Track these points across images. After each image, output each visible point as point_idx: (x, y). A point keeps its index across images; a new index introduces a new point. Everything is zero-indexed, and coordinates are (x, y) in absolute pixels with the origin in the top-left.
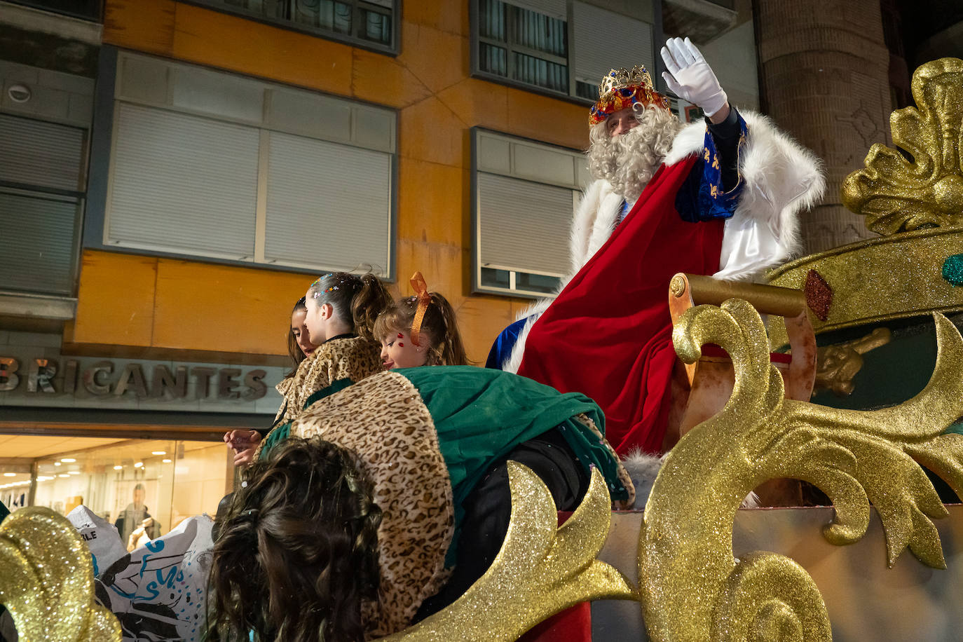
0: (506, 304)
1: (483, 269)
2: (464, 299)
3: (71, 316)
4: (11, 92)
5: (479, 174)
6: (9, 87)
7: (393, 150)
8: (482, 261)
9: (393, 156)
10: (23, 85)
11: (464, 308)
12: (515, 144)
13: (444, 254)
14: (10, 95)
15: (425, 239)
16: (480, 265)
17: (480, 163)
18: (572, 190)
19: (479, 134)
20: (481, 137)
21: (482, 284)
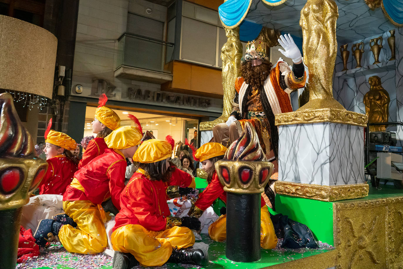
3: (171, 80)
4: (147, 10)
6: (146, 9)
10: (150, 8)
14: (146, 11)
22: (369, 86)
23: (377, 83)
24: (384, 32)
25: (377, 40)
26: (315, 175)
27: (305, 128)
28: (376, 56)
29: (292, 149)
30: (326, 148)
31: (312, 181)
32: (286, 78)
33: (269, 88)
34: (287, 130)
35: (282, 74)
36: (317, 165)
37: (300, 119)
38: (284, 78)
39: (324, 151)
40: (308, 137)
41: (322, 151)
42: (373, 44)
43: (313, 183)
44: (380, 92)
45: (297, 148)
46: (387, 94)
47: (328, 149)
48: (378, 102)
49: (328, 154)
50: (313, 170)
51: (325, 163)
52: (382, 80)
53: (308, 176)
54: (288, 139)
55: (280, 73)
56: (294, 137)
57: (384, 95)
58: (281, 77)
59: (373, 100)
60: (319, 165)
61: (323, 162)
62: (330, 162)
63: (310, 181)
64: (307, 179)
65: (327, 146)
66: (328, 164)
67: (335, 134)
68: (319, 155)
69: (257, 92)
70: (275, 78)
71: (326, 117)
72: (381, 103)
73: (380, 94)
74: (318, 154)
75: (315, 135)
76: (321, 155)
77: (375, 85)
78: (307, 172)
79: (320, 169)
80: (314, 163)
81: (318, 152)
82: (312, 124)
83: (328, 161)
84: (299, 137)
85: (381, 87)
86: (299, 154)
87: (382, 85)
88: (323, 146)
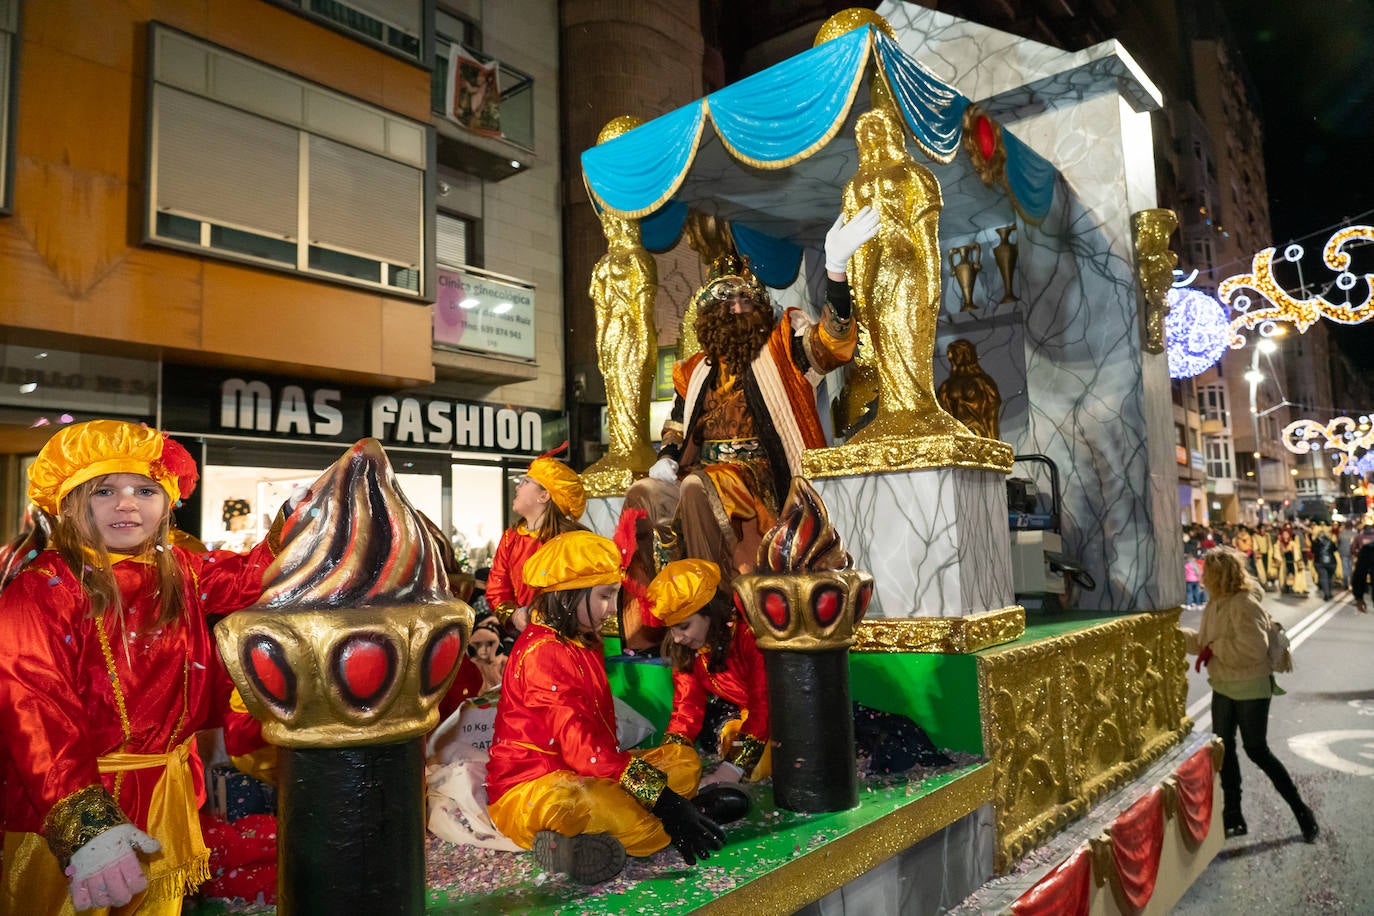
0: (195, 264)
1: (160, 215)
2: (128, 250)
5: (156, 85)
7: (13, 27)
8: (159, 202)
9: (14, 36)
11: (128, 263)
12: (215, 56)
13: (99, 187)
15: (66, 161)
16: (154, 207)
17: (158, 72)
18: (298, 129)
19: (159, 32)
20: (163, 36)
21: (159, 233)
22: (949, 365)
23: (969, 358)
24: (979, 230)
25: (968, 250)
26: (923, 594)
27: (887, 483)
28: (966, 291)
29: (856, 536)
30: (947, 528)
31: (915, 611)
32: (806, 342)
33: (765, 369)
34: (837, 491)
35: (797, 334)
36: (928, 571)
37: (877, 463)
38: (801, 343)
39: (944, 537)
40: (897, 504)
41: (938, 537)
42: (957, 259)
43: (918, 615)
44: (977, 380)
45: (867, 534)
46: (994, 386)
47: (953, 531)
48: (975, 406)
49: (955, 543)
50: (916, 584)
51: (947, 565)
52: (979, 350)
53: (905, 599)
54: (841, 511)
55: (793, 331)
56: (858, 507)
57: (988, 387)
58: (796, 342)
59: (961, 402)
60: (933, 570)
61: (941, 561)
62: (960, 561)
63: (910, 609)
64: (903, 607)
65: (949, 523)
66: (955, 568)
67: (963, 492)
68: (932, 547)
69: (733, 379)
70: (781, 345)
71: (945, 456)
72: (980, 407)
73: (976, 384)
74: (928, 544)
75: (917, 499)
76: (935, 546)
77: (964, 363)
78: (901, 589)
79: (935, 581)
80: (919, 566)
81: (926, 539)
82: (909, 471)
83: (956, 559)
84: (872, 506)
85: (978, 367)
86: (874, 547)
87: (980, 363)
88: (940, 524)
